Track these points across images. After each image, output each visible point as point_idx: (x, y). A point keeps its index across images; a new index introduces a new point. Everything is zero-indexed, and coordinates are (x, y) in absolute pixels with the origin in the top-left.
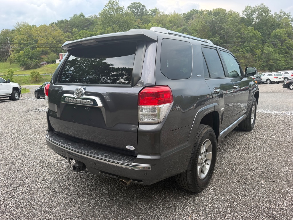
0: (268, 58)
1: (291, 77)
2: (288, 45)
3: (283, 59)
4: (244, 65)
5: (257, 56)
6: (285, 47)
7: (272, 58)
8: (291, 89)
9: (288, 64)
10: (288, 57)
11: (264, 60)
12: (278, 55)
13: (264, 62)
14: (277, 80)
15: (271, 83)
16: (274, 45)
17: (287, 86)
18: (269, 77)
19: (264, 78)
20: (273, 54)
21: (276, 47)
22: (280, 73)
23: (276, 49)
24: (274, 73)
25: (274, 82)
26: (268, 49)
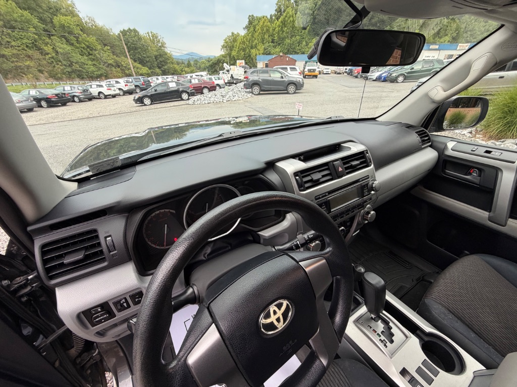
0: (70, 61)
1: (125, 87)
2: (87, 44)
3: (90, 62)
4: (36, 70)
5: (50, 56)
6: (83, 45)
7: (75, 61)
10: (94, 59)
11: (64, 63)
12: (81, 57)
13: (66, 66)
14: (112, 92)
15: (106, 97)
16: (67, 41)
17: (140, 101)
18: (100, 89)
19: (94, 91)
20: (73, 54)
21: (72, 44)
22: (110, 82)
23: (73, 48)
24: (104, 83)
25: (109, 95)
26: (62, 46)
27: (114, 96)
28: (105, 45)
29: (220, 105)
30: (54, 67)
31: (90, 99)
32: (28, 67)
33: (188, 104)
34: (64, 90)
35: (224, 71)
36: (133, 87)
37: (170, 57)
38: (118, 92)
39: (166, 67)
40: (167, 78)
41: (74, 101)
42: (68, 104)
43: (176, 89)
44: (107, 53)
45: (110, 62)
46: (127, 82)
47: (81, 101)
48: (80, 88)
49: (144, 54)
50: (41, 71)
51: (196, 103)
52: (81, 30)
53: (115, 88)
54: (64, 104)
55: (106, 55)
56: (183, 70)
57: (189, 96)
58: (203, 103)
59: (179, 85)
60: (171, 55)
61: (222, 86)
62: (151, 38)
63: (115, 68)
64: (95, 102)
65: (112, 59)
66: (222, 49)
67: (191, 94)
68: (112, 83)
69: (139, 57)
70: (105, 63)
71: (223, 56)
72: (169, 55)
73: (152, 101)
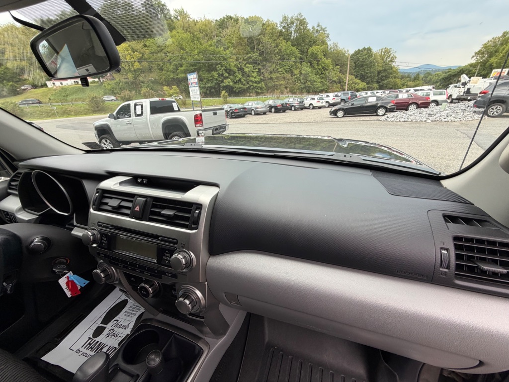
0: (306, 79)
1: (332, 100)
2: (323, 65)
3: (319, 80)
5: (296, 77)
6: (321, 67)
8: (338, 117)
9: (323, 86)
10: (323, 77)
11: (302, 81)
12: (315, 76)
13: (302, 83)
14: (319, 104)
15: (314, 108)
16: (311, 65)
17: (334, 113)
18: (312, 102)
19: (307, 103)
20: (310, 75)
21: (313, 67)
22: (322, 96)
23: (312, 70)
24: (316, 97)
25: (317, 107)
26: (306, 69)
27: (320, 108)
28: (337, 65)
29: (418, 125)
30: (295, 84)
31: (302, 109)
32: (281, 85)
33: (379, 120)
34: (289, 101)
35: (458, 85)
36: (339, 100)
37: (396, 72)
38: (324, 104)
39: (385, 82)
40: (377, 92)
41: (291, 110)
42: (286, 111)
43: (374, 104)
44: (336, 72)
45: (335, 79)
46: (336, 96)
47: (295, 110)
48: (298, 100)
49: (368, 70)
50: (286, 88)
51: (389, 120)
52: (324, 55)
53: (323, 101)
54: (284, 111)
55: (334, 74)
56: (405, 84)
57: (386, 112)
58: (398, 121)
59: (379, 100)
60: (397, 70)
61: (440, 103)
62: (383, 54)
63: (336, 84)
64: (305, 111)
65: (338, 76)
66: (473, 57)
67: (388, 110)
68: (323, 97)
69: (361, 74)
70: (330, 80)
71: (471, 65)
72: (394, 69)
73: (345, 114)
